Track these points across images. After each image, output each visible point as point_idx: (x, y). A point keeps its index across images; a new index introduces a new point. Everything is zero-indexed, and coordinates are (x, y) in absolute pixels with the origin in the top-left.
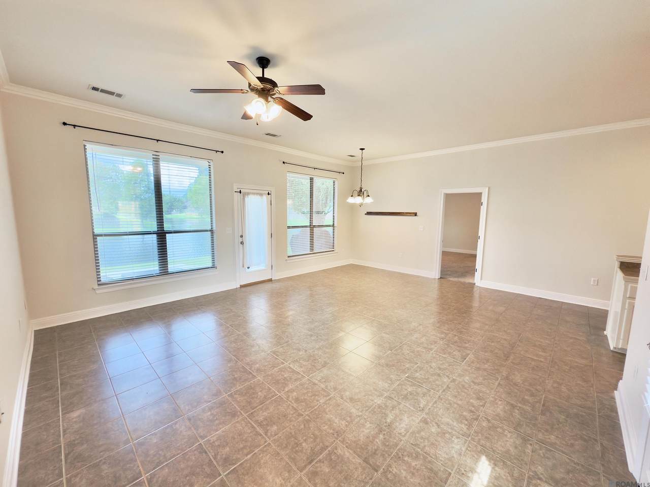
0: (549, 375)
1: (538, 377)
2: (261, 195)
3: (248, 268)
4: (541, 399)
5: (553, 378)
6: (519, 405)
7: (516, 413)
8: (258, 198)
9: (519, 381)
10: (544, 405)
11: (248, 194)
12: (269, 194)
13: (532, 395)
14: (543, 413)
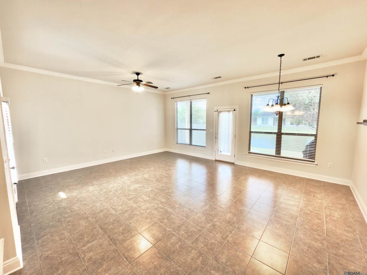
0: (71, 240)
1: (75, 232)
2: (229, 111)
3: (221, 152)
4: (64, 223)
5: (67, 239)
6: (70, 214)
7: (69, 211)
8: (227, 113)
9: (81, 222)
10: (61, 221)
11: (221, 112)
12: (235, 110)
13: (69, 221)
14: (59, 219)
